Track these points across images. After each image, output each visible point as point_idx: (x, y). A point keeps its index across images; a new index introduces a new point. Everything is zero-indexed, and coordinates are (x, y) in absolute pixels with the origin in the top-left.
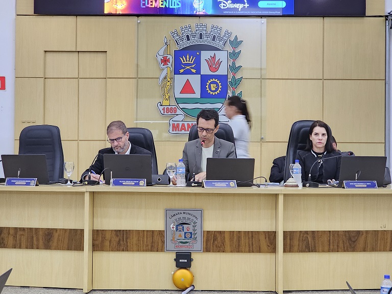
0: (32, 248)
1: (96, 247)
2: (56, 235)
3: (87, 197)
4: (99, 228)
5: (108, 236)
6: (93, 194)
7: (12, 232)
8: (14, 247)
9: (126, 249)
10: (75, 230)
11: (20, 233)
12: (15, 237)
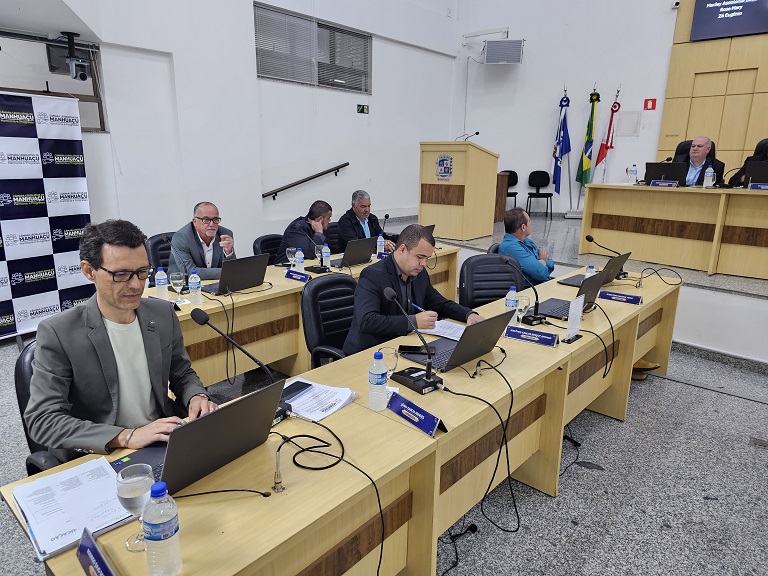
0: (667, 235)
1: (724, 240)
2: (689, 227)
3: (723, 199)
4: (730, 224)
5: (738, 232)
6: (729, 196)
7: (651, 222)
8: (652, 233)
9: (754, 244)
10: (708, 225)
11: (657, 223)
12: (653, 226)
